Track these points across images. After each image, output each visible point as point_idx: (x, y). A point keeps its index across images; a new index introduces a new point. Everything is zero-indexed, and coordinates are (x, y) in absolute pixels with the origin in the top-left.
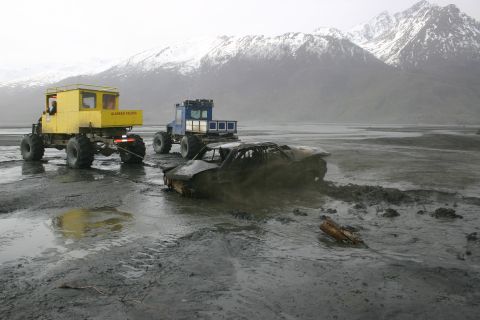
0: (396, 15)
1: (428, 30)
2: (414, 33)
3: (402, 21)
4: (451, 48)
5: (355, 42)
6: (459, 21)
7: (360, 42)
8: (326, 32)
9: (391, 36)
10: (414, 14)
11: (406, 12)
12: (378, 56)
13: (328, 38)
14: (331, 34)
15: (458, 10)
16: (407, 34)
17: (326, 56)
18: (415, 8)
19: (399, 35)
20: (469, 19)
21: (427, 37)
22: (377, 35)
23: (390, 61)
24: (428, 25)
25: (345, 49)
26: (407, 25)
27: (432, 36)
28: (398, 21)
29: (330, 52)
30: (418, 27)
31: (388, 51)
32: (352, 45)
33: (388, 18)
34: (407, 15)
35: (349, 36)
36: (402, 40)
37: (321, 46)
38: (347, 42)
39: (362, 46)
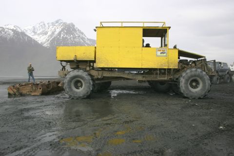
0: (48, 24)
1: (62, 32)
2: (56, 33)
3: (51, 27)
4: (72, 41)
5: (28, 34)
6: (75, 30)
7: (30, 34)
8: (12, 27)
9: (46, 33)
10: (56, 24)
11: (52, 23)
12: (40, 42)
13: (13, 30)
14: (15, 29)
15: (74, 26)
16: (53, 33)
17: (12, 40)
18: (57, 22)
19: (49, 33)
20: (78, 30)
21: (62, 35)
22: (39, 32)
23: (45, 45)
24: (62, 30)
25: (23, 37)
26: (53, 29)
27: (64, 35)
28: (49, 26)
29: (14, 38)
30: (58, 31)
31: (44, 40)
32: (26, 35)
33: (44, 25)
34: (53, 24)
35: (25, 31)
36: (51, 36)
37: (9, 35)
38: (23, 34)
39: (31, 37)
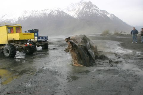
0: (76, 4)
1: (84, 8)
2: (81, 9)
3: (77, 6)
4: (91, 13)
6: (92, 6)
7: (66, 11)
8: (56, 9)
9: (75, 10)
10: (80, 4)
12: (72, 16)
13: (57, 11)
15: (91, 3)
16: (79, 9)
17: (57, 16)
18: (81, 2)
19: (77, 10)
20: (94, 5)
21: (84, 10)
22: (71, 10)
23: (75, 17)
25: (62, 14)
26: (79, 7)
27: (86, 10)
28: (76, 5)
29: (58, 15)
30: (82, 7)
31: (74, 14)
32: (64, 12)
33: (73, 5)
34: (78, 4)
35: (63, 10)
37: (55, 13)
38: (62, 12)
39: (67, 13)
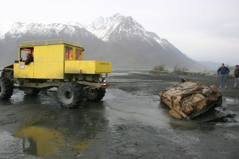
0: (107, 18)
1: (121, 27)
2: (115, 27)
3: (109, 22)
4: (130, 35)
5: (87, 30)
6: (133, 23)
7: (90, 29)
8: (74, 24)
9: (105, 28)
10: (115, 19)
12: (99, 37)
13: (75, 27)
14: (76, 25)
15: (132, 19)
16: (112, 28)
17: (74, 36)
18: (115, 16)
19: (108, 28)
20: (137, 23)
21: (120, 30)
22: (98, 27)
23: (104, 40)
24: (121, 24)
25: (84, 33)
26: (111, 23)
27: (122, 29)
28: (107, 21)
29: (76, 34)
30: (116, 25)
31: (103, 35)
32: (86, 31)
33: (103, 19)
34: (111, 18)
35: (85, 27)
36: (110, 30)
37: (71, 31)
38: (84, 30)
39: (91, 32)
